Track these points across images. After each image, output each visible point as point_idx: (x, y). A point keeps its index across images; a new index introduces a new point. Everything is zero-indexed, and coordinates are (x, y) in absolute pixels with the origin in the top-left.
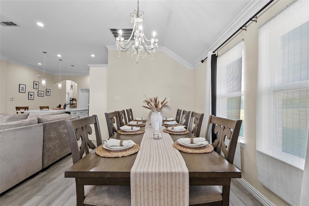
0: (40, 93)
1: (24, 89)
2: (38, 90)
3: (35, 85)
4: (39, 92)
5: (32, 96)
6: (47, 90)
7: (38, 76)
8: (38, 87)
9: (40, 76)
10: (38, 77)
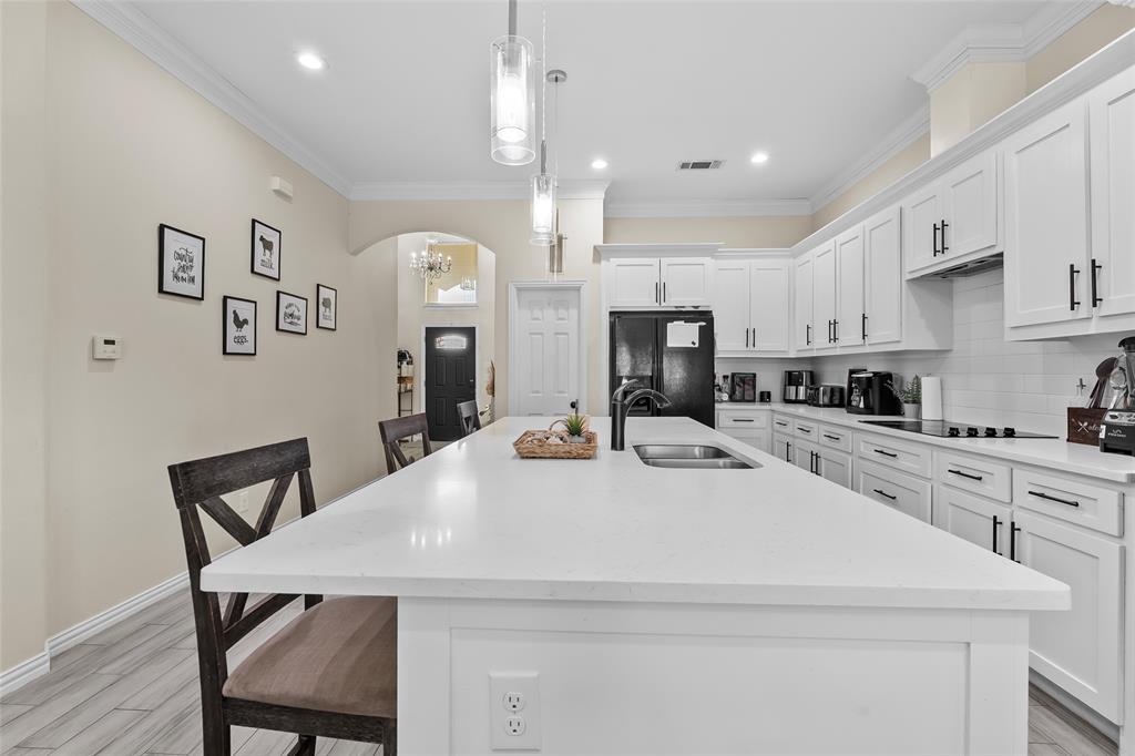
0: (289, 311)
1: (196, 272)
2: (276, 286)
3: (259, 245)
4: (284, 300)
5: (247, 330)
6: (324, 293)
7: (277, 183)
8: (276, 265)
9: (288, 189)
10: (278, 192)
